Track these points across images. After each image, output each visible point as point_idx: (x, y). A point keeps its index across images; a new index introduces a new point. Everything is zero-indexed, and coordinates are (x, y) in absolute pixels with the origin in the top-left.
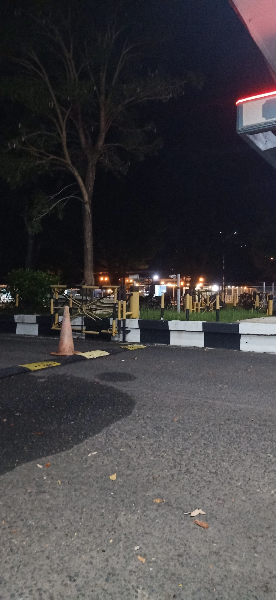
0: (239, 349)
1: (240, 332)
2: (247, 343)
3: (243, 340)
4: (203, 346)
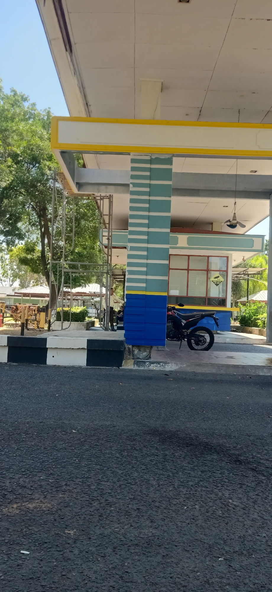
0: (45, 362)
1: (47, 347)
2: (53, 357)
3: (49, 354)
4: (6, 362)
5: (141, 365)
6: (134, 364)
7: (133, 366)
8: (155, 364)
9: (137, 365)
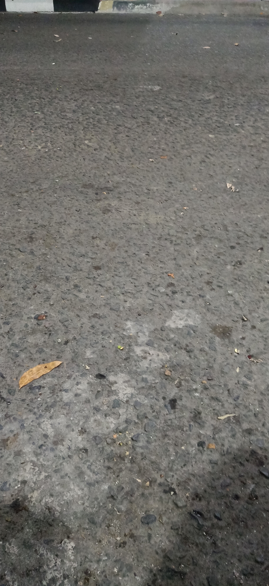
5: (123, 8)
6: (114, 6)
7: (112, 9)
8: (140, 6)
9: (117, 7)
